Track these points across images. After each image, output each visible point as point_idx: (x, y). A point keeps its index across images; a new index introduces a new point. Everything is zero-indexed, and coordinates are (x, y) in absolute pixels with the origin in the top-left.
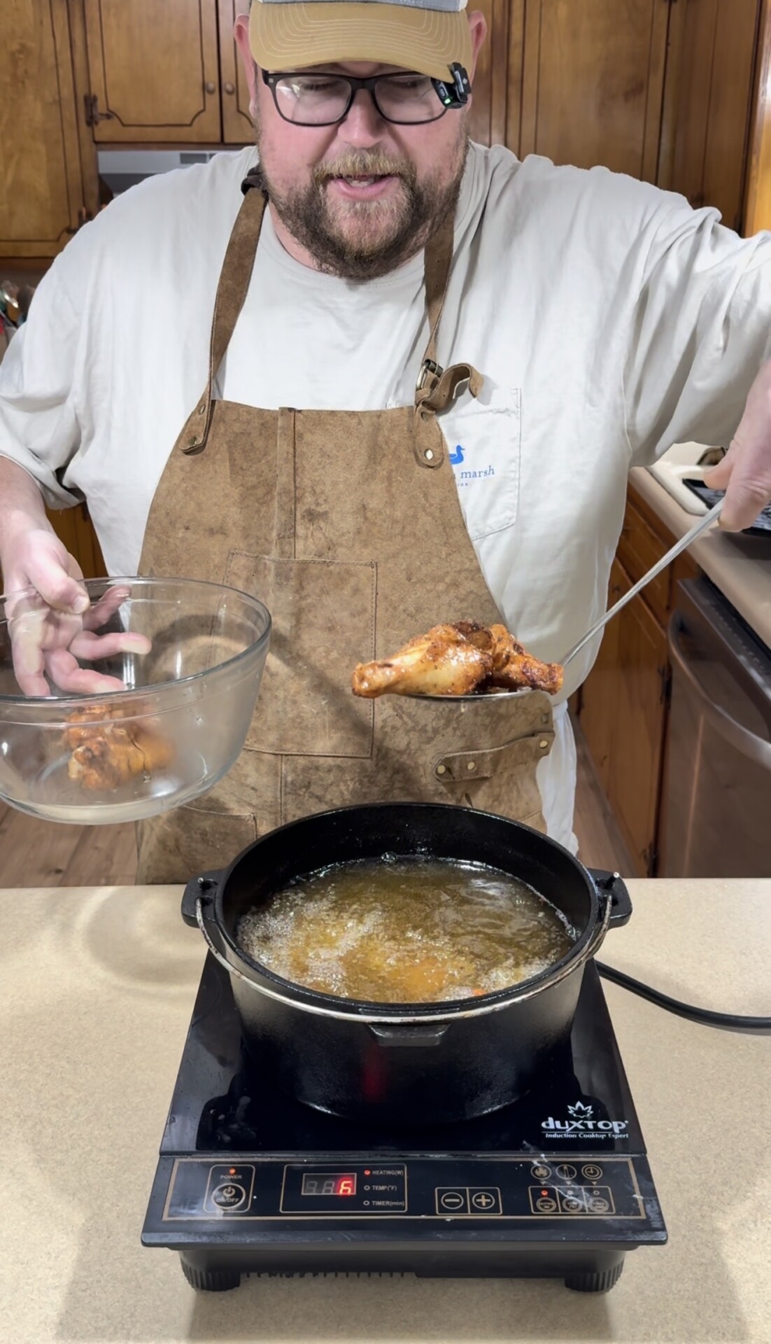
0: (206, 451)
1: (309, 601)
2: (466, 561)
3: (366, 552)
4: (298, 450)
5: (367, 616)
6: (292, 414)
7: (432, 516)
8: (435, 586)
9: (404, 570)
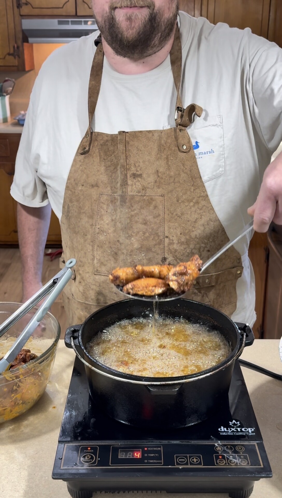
0: (90, 153)
1: (135, 212)
2: (202, 192)
3: (159, 190)
4: (127, 149)
5: (161, 217)
6: (124, 134)
7: (186, 173)
8: (189, 204)
9: (175, 197)
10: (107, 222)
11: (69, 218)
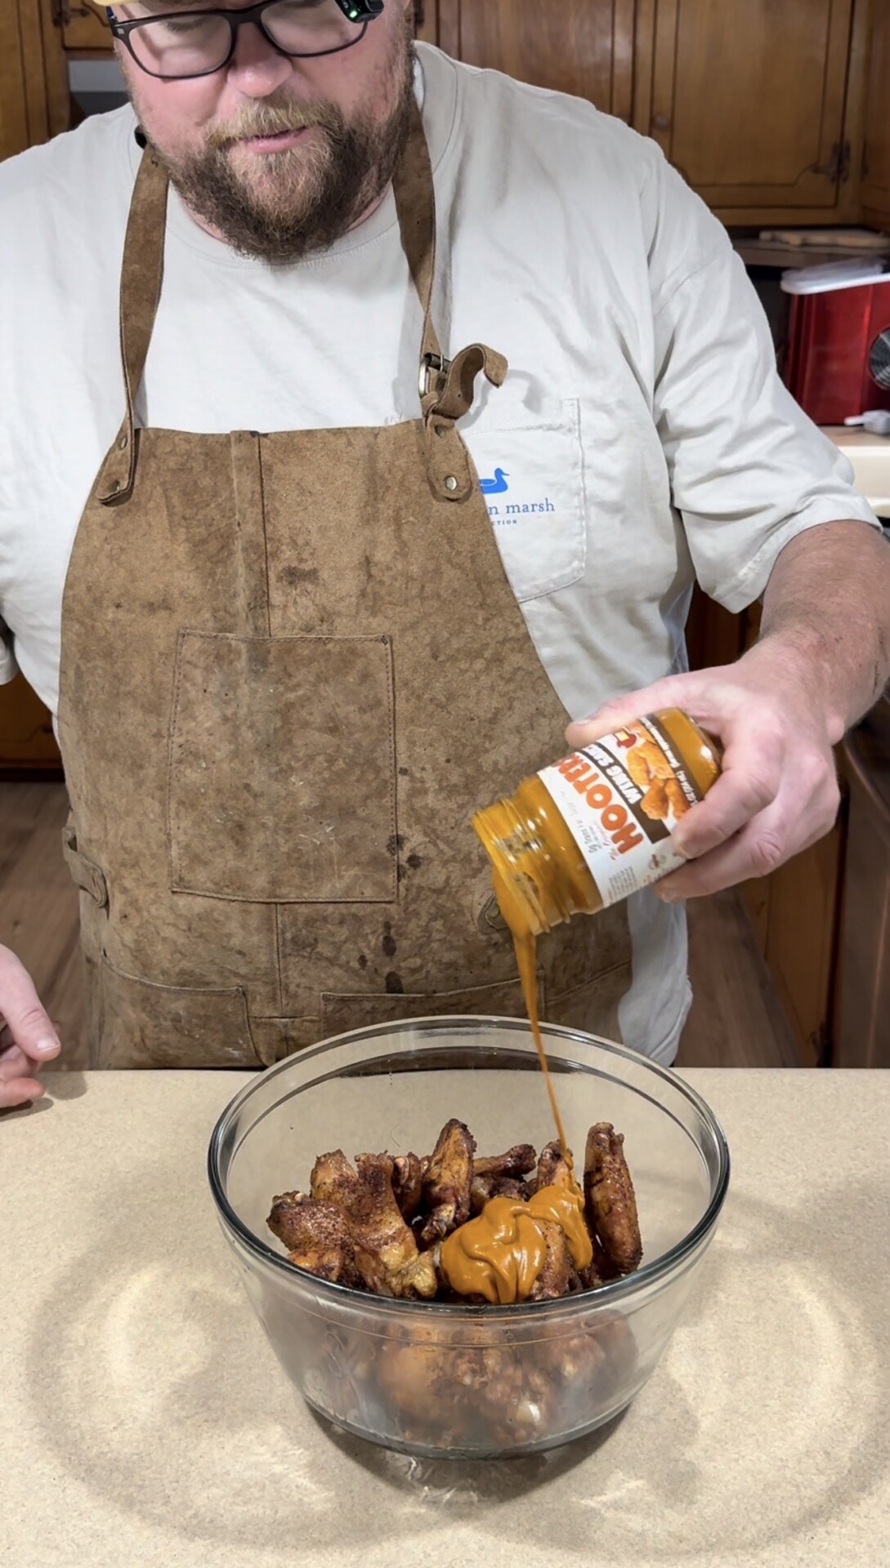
0: (134, 497)
1: (301, 692)
2: (510, 627)
3: (375, 622)
4: (267, 488)
5: (382, 710)
6: (256, 439)
7: (460, 568)
8: (471, 664)
9: (427, 645)
10: (208, 724)
11: (85, 709)
